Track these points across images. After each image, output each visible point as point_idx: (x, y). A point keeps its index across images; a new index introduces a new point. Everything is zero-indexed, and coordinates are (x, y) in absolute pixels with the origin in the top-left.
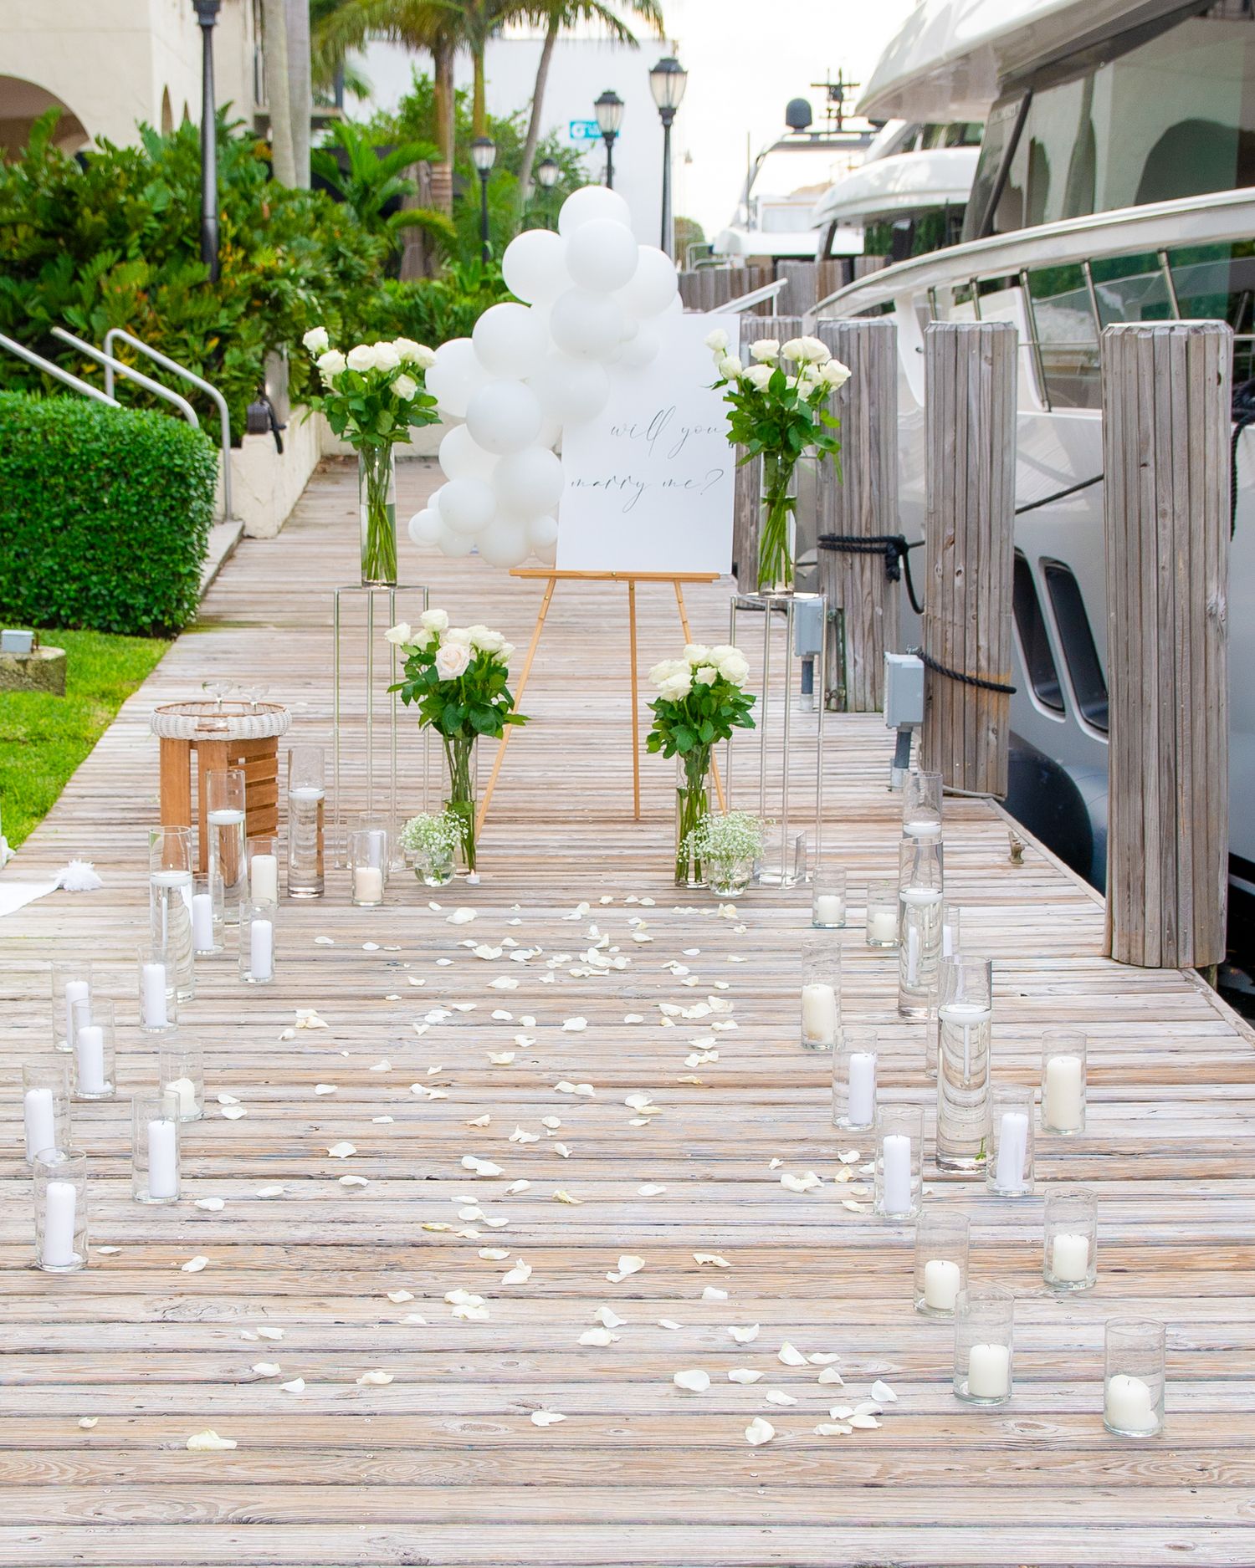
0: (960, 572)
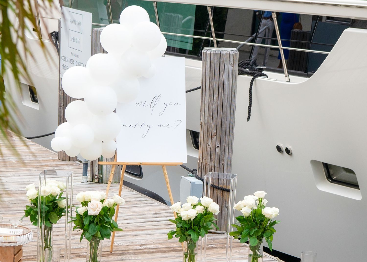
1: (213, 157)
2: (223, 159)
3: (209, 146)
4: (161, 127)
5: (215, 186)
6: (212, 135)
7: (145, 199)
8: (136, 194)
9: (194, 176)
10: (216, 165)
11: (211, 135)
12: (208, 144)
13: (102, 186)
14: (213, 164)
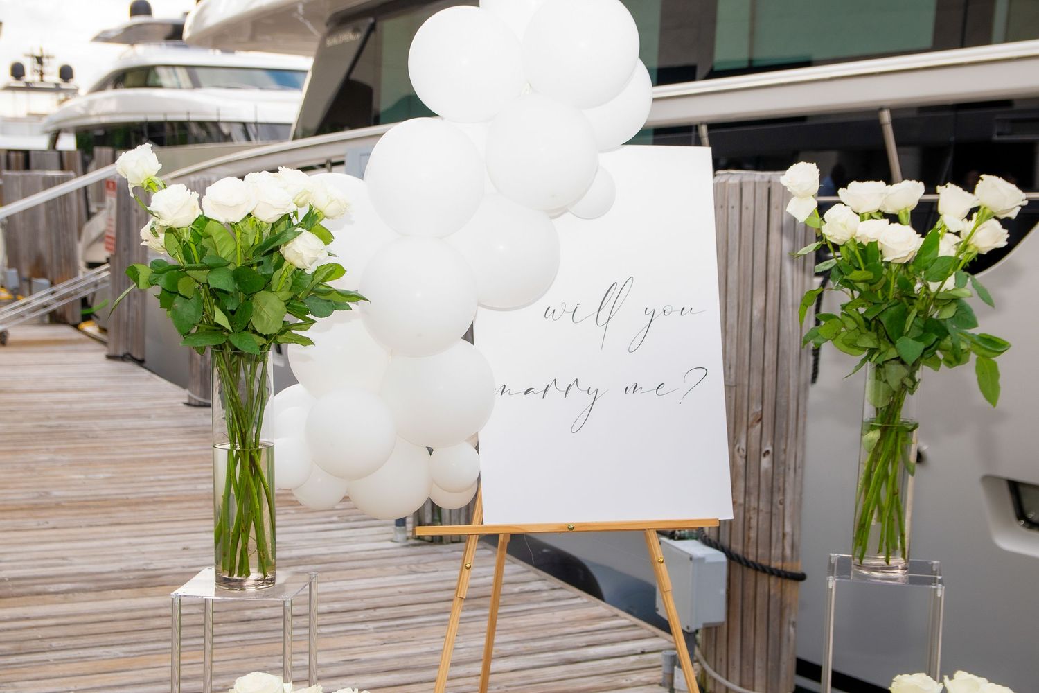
0: (768, 452)
1: (752, 482)
2: (782, 489)
3: (741, 451)
4: (638, 392)
5: (761, 565)
6: (751, 419)
7: (548, 586)
8: (524, 569)
9: (694, 536)
10: (763, 506)
11: (745, 418)
12: (737, 446)
13: (441, 550)
14: (754, 503)
